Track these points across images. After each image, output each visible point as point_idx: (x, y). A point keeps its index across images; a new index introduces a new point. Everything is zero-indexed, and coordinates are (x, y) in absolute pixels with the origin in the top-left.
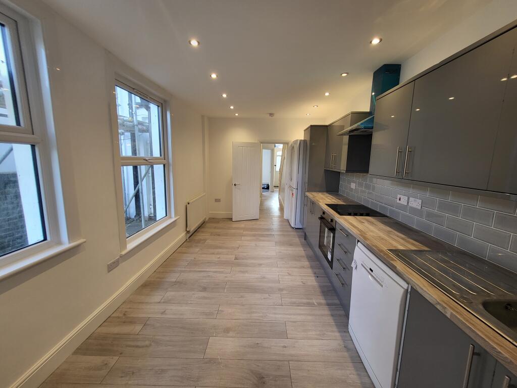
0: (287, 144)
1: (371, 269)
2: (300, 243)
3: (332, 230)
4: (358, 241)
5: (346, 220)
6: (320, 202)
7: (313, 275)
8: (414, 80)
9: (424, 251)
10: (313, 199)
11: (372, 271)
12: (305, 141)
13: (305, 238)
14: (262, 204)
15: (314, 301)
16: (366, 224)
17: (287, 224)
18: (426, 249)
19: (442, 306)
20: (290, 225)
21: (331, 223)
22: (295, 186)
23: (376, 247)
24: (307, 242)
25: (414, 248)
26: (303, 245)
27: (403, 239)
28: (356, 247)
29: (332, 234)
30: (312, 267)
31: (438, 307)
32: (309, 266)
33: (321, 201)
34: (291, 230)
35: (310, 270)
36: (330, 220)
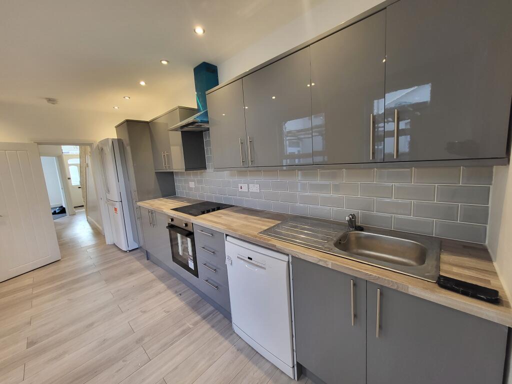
0: (91, 145)
1: (249, 258)
2: (143, 267)
3: (190, 234)
4: (227, 235)
5: (204, 219)
6: (162, 209)
7: (174, 296)
8: (242, 78)
9: (279, 224)
10: (151, 208)
11: (251, 259)
12: (119, 140)
13: (147, 257)
14: (59, 236)
15: (188, 324)
16: (224, 217)
17: (115, 249)
18: (279, 222)
19: (324, 261)
20: (120, 250)
21: (186, 228)
22: (116, 198)
23: (249, 234)
24: (152, 261)
25: (273, 225)
26: (148, 267)
27: (259, 220)
28: (226, 242)
29: (189, 240)
30: (169, 287)
31: (321, 263)
32: (166, 287)
33: (162, 207)
34: (122, 255)
35: (169, 292)
36: (184, 225)
